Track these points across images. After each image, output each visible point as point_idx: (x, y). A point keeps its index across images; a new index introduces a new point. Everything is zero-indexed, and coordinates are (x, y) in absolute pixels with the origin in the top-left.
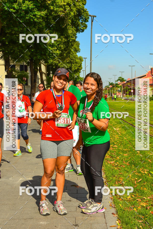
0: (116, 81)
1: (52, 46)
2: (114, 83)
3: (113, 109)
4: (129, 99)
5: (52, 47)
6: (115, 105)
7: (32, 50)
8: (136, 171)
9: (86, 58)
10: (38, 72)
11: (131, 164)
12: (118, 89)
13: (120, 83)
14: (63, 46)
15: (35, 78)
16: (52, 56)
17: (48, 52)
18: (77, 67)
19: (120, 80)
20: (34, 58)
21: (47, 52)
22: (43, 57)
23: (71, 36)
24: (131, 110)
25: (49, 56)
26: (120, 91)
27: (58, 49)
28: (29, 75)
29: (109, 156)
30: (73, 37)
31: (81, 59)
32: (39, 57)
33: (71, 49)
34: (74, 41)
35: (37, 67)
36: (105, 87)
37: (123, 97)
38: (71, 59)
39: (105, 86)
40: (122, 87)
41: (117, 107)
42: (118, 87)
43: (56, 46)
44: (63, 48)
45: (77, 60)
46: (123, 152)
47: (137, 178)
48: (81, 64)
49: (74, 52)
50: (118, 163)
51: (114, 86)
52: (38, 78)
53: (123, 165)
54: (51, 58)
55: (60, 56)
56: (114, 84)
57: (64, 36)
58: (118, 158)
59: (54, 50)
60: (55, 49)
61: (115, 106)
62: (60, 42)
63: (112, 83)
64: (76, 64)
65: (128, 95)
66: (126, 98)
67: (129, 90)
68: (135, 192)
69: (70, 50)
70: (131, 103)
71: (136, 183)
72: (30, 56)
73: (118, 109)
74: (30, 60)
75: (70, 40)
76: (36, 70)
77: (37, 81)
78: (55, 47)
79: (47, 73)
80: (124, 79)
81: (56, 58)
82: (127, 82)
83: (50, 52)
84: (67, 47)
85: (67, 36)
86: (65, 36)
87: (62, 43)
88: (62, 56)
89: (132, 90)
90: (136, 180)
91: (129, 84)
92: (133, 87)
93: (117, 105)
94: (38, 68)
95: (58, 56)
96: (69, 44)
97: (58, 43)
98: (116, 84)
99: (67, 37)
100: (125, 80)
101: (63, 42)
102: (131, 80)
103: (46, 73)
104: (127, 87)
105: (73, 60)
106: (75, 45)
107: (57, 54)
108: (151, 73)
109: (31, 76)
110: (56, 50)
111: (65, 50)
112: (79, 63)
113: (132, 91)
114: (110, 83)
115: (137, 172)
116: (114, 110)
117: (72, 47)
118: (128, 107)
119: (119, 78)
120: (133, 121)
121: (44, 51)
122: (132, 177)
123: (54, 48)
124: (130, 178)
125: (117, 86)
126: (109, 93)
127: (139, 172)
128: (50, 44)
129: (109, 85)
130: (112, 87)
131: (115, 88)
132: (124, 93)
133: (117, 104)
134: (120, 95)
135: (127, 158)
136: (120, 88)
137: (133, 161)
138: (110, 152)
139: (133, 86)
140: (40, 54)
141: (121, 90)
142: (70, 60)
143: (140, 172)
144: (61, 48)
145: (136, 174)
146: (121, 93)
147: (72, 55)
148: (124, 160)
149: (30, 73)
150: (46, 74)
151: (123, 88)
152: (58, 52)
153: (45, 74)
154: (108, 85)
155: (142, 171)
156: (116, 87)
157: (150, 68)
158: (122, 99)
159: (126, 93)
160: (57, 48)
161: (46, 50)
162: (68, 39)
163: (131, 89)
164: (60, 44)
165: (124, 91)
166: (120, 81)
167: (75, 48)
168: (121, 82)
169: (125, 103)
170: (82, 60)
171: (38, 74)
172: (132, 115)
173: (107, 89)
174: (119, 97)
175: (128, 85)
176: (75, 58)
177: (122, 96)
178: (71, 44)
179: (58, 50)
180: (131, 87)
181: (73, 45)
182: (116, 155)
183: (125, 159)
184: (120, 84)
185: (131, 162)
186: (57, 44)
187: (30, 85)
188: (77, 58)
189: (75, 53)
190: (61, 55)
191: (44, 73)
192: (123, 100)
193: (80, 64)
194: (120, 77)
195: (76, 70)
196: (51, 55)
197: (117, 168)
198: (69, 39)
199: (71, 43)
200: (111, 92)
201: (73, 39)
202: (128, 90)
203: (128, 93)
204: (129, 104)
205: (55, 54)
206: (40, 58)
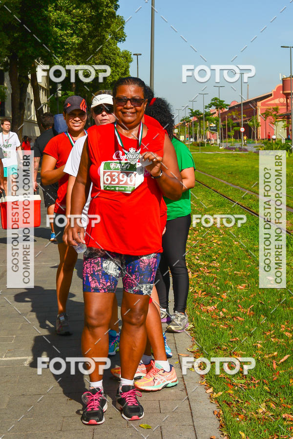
0: (206, 107)
1: (61, 25)
2: (202, 111)
3: (203, 172)
4: (235, 149)
5: (61, 29)
6: (206, 161)
7: (16, 35)
8: (272, 332)
9: (141, 55)
10: (30, 85)
11: (256, 312)
12: (211, 125)
13: (216, 111)
14: (87, 27)
15: (21, 99)
16: (61, 49)
17: (53, 40)
18: (118, 74)
19: (215, 106)
20: (20, 54)
21: (50, 40)
22: (41, 52)
23: (105, 3)
24: (242, 174)
25: (55, 48)
26: (216, 130)
27: (74, 32)
28: (9, 92)
29: (203, 292)
30: (110, 7)
31: (127, 57)
32: (30, 51)
33: (104, 33)
34: (113, 15)
35: (28, 74)
36: (182, 121)
37: (223, 144)
38: (106, 57)
39: (182, 119)
40: (220, 120)
41: (209, 167)
42: (211, 121)
43: (70, 26)
44: (86, 32)
45: (118, 60)
46: (234, 278)
47: (276, 353)
48: (128, 67)
49: (111, 41)
50: (224, 310)
51: (202, 119)
52: (28, 99)
53: (239, 315)
54: (59, 53)
55: (79, 49)
56: (202, 114)
57: (89, 4)
58: (224, 296)
59: (67, 35)
60: (68, 33)
61: (206, 164)
62: (79, 18)
63: (198, 111)
64: (116, 68)
65: (233, 140)
66: (229, 145)
67: (235, 127)
68: (277, 394)
69: (104, 35)
70: (241, 156)
71: (275, 366)
72: (9, 48)
73: (213, 171)
74: (9, 57)
75: (102, 13)
76: (24, 80)
77: (26, 107)
78: (69, 28)
79: (51, 87)
80: (224, 103)
81: (70, 55)
82: (230, 108)
83: (56, 39)
84: (96, 29)
85: (97, 3)
86: (91, 3)
87: (84, 18)
88: (85, 49)
89: (241, 127)
90: (274, 358)
91: (234, 114)
92: (245, 119)
93: (209, 161)
94: (30, 76)
95: (76, 49)
96: (100, 21)
97: (75, 20)
98: (207, 115)
99: (96, 7)
100: (227, 105)
101: (87, 18)
102: (239, 105)
103: (48, 86)
104: (230, 120)
105: (110, 59)
106: (114, 25)
107: (74, 44)
108: (283, 91)
109: (12, 94)
110: (72, 35)
111: (91, 35)
112: (123, 67)
113: (242, 130)
114: (192, 110)
115: (273, 334)
116: (205, 172)
117: (108, 30)
118: (234, 167)
119: (212, 100)
120: (250, 199)
121: (44, 36)
122: (263, 350)
123: (66, 31)
124: (260, 352)
125: (207, 117)
126: (190, 133)
127: (279, 336)
128: (57, 21)
129: (191, 116)
130: (196, 119)
131: (203, 123)
132: (225, 133)
133: (211, 158)
134: (216, 139)
135: (247, 295)
136: (215, 122)
137: (261, 303)
138: (204, 280)
139: (244, 117)
140: (33, 44)
141: (216, 126)
142: (103, 58)
143: (282, 336)
144: (81, 30)
145: (273, 340)
146: (217, 134)
147: (107, 46)
148: (239, 301)
149: (10, 86)
150: (48, 89)
151: (222, 122)
152: (75, 40)
153: (45, 89)
154: (188, 115)
155: (286, 331)
156: (206, 121)
157: (281, 79)
158: (221, 148)
159: (230, 133)
160: (72, 32)
161: (48, 34)
162: (98, 11)
163: (238, 125)
164: (81, 22)
165: (224, 130)
166: (214, 108)
167: (114, 33)
168: (217, 108)
169: (227, 156)
170: (130, 58)
171: (30, 90)
172: (247, 186)
173: (186, 124)
174: (213, 142)
175: (232, 116)
176: (114, 54)
177: (219, 141)
178: (106, 23)
179: (75, 36)
180: (239, 121)
181: (109, 26)
182: (218, 288)
183: (241, 299)
184: (215, 113)
185: (258, 306)
186: (72, 21)
187: (11, 116)
188: (118, 55)
189: (115, 44)
190: (82, 46)
191: (43, 88)
192: (221, 150)
193: (124, 69)
194: (216, 99)
195: (115, 81)
196: (58, 47)
197: (225, 325)
198: (100, 11)
199: (105, 19)
200: (196, 131)
201: (109, 10)
202: (233, 127)
203: (233, 134)
204: (236, 160)
205: (67, 43)
206: (32, 53)
